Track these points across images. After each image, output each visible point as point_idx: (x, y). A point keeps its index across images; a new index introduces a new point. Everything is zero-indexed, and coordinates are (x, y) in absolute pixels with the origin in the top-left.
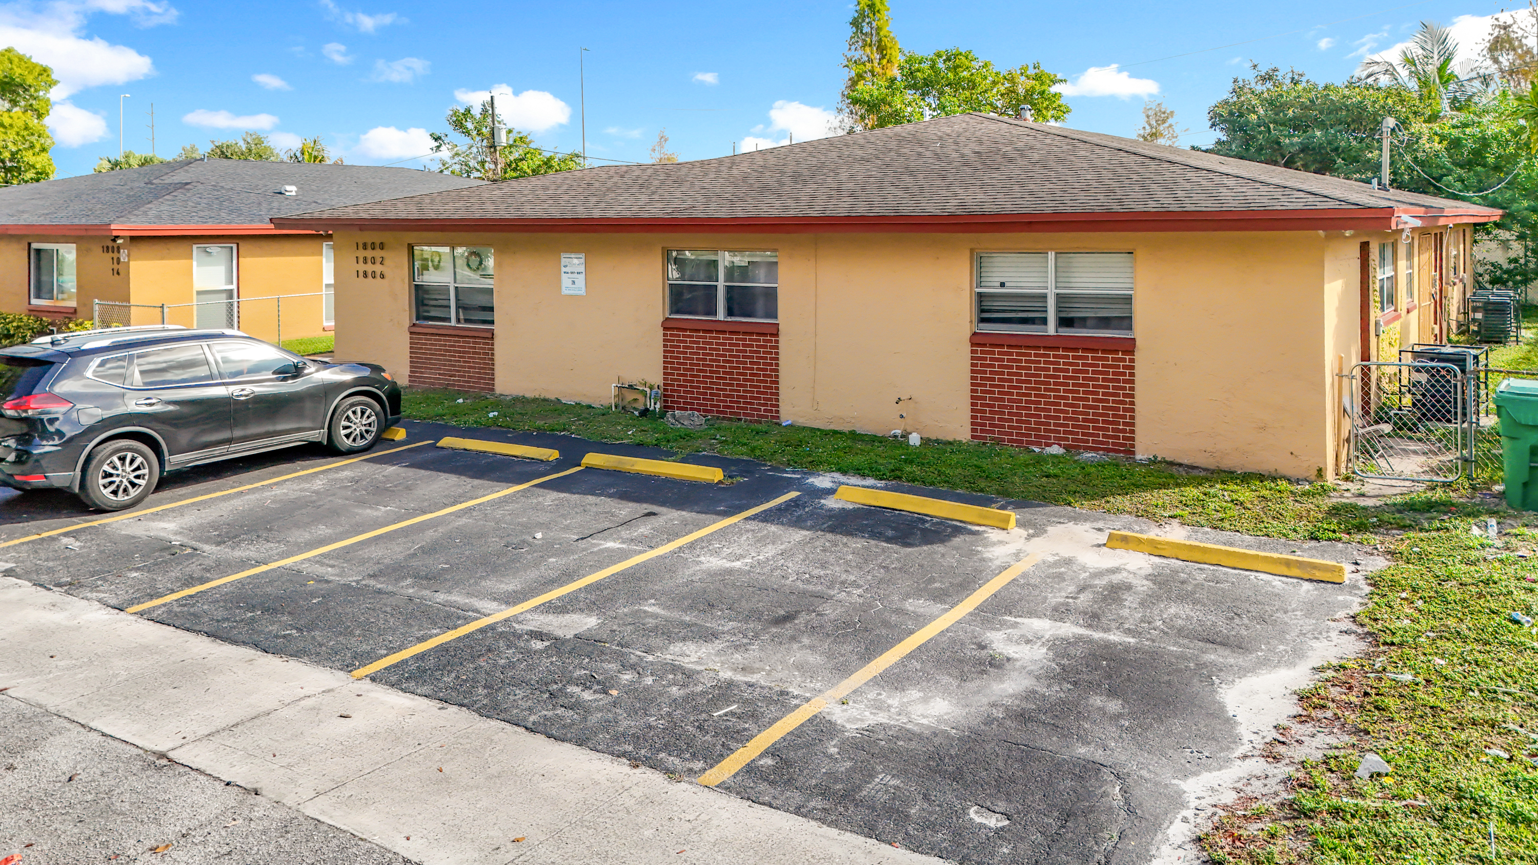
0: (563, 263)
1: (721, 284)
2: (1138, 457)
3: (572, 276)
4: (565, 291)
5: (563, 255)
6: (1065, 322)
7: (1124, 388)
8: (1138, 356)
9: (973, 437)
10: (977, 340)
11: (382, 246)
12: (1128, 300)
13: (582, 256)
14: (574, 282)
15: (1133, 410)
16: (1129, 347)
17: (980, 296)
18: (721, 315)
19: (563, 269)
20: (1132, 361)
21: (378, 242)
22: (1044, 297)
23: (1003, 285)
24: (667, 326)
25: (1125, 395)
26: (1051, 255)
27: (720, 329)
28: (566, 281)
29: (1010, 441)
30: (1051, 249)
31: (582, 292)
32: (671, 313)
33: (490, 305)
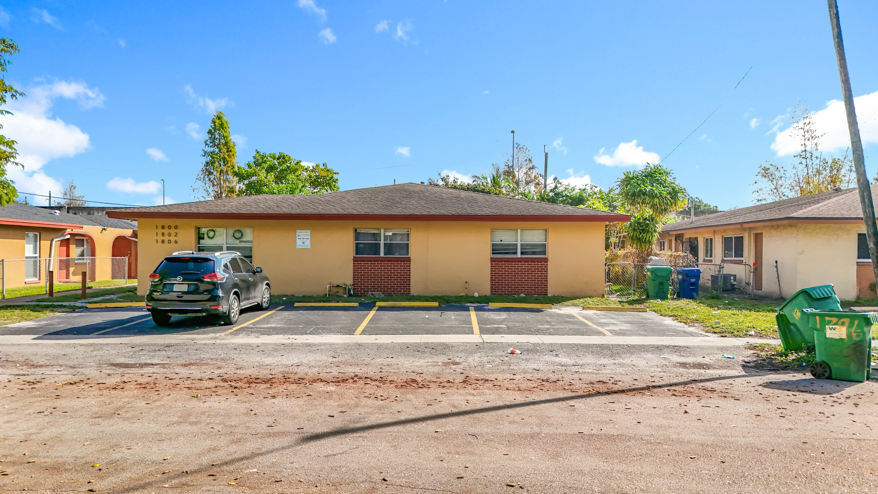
0: (298, 234)
1: (382, 243)
2: (549, 295)
3: (303, 240)
4: (298, 247)
5: (298, 231)
6: (522, 253)
7: (544, 274)
8: (548, 263)
9: (491, 294)
10: (492, 260)
11: (176, 227)
12: (545, 245)
13: (308, 232)
14: (303, 243)
15: (547, 281)
16: (546, 260)
17: (493, 245)
18: (382, 255)
19: (298, 237)
20: (547, 264)
21: (173, 225)
22: (516, 245)
23: (501, 241)
24: (355, 260)
25: (544, 276)
26: (519, 231)
27: (383, 260)
28: (299, 243)
29: (505, 294)
30: (519, 228)
31: (309, 247)
32: (356, 254)
33: (251, 255)
